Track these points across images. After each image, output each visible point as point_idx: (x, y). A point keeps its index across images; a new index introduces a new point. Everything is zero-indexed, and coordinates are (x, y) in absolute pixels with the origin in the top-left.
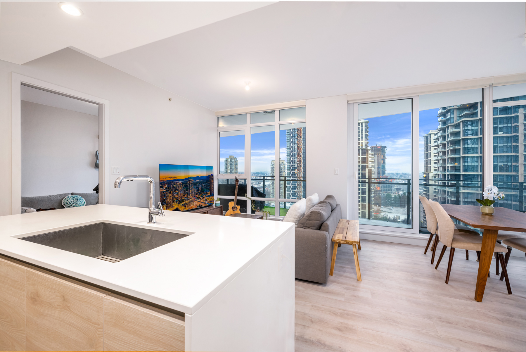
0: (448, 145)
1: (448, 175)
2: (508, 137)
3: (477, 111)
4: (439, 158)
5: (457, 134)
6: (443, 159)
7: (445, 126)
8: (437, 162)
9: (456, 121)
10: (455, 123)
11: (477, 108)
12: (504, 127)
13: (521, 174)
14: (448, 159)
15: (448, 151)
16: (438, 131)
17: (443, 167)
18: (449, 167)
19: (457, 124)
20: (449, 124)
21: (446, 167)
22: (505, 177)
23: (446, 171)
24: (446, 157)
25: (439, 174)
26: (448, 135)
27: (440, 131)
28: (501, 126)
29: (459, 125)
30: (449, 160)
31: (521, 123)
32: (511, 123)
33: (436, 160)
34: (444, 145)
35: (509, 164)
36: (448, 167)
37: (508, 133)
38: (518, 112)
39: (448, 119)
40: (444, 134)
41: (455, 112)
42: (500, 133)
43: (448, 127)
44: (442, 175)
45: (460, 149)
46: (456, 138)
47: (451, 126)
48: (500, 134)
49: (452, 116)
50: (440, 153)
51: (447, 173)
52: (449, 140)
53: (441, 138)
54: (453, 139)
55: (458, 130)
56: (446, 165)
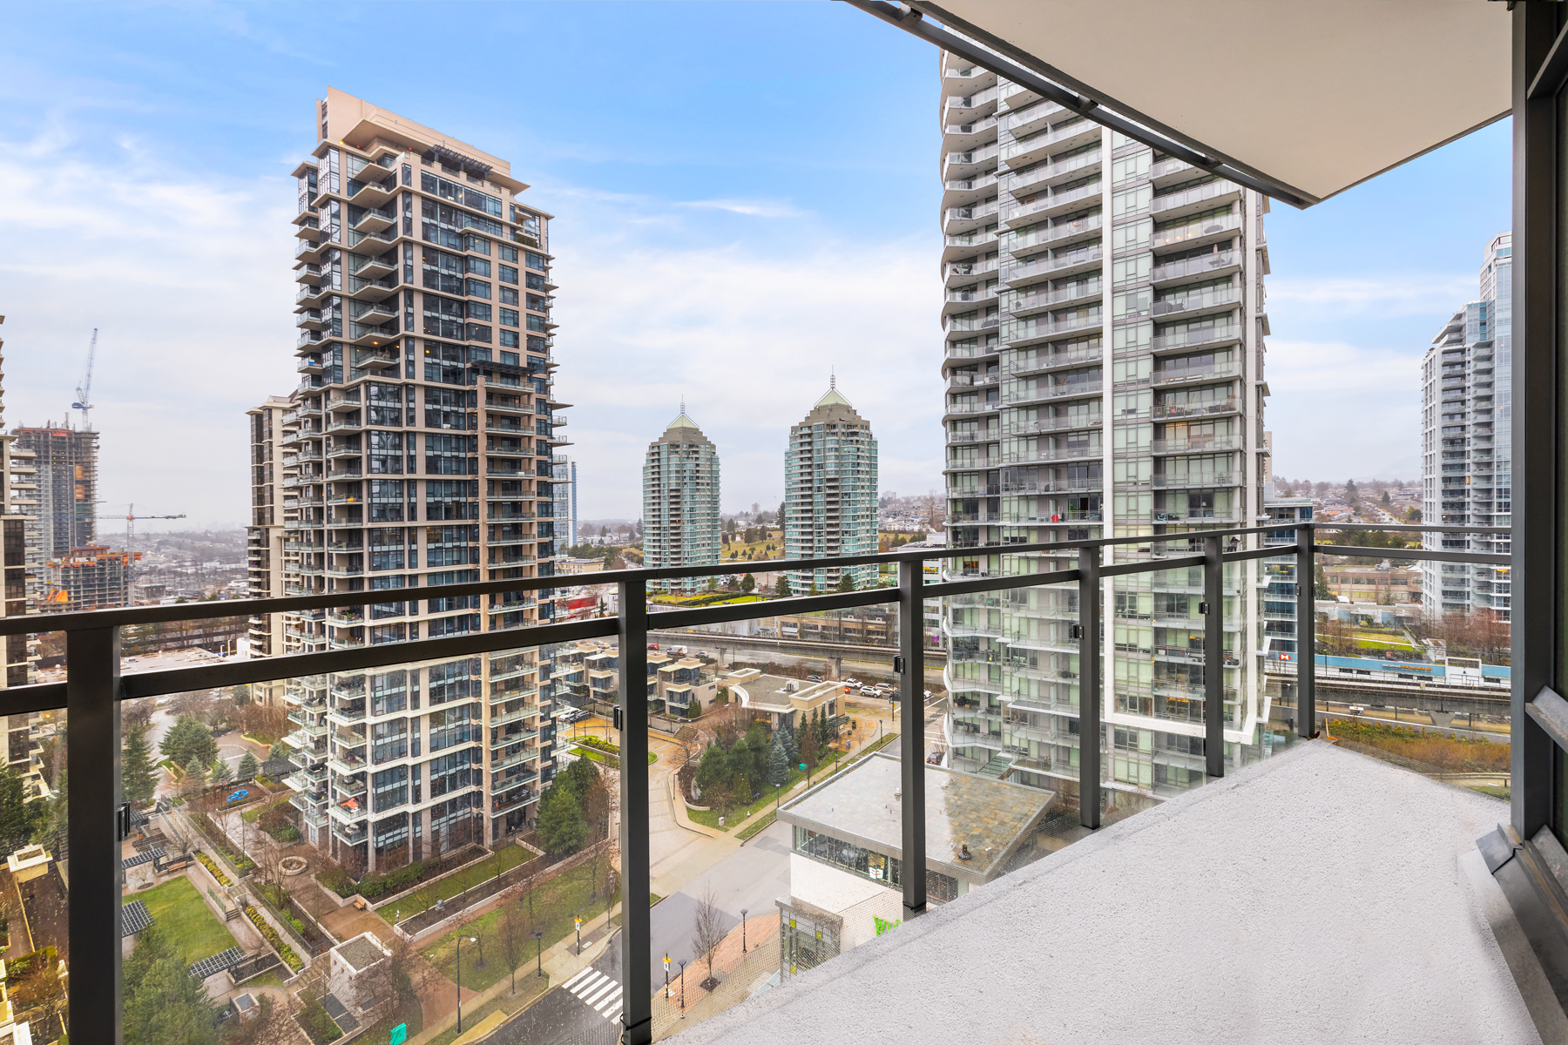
0: (328, 445)
1: (330, 532)
2: (457, 436)
3: (397, 361)
4: (301, 482)
5: (352, 415)
6: (314, 486)
7: (319, 389)
8: (296, 493)
9: (350, 379)
10: (346, 384)
11: (398, 356)
12: (452, 411)
13: (484, 523)
14: (329, 484)
15: (328, 461)
16: (299, 402)
17: (314, 508)
18: (333, 508)
19: (352, 386)
20: (332, 385)
21: (322, 508)
22: (455, 530)
23: (325, 521)
24: (323, 480)
25: (302, 532)
26: (328, 416)
27: (305, 400)
28: (447, 409)
29: (358, 391)
30: (333, 488)
31: (482, 409)
32: (464, 407)
33: (294, 488)
34: (317, 444)
35: (463, 500)
36: (329, 508)
37: (459, 429)
38: (475, 383)
39: (327, 367)
40: (315, 412)
41: (346, 351)
42: (445, 426)
43: (327, 392)
44: (312, 532)
45: (360, 457)
46: (349, 427)
47: (334, 388)
48: (446, 428)
49: (338, 362)
50: (307, 466)
51: (326, 527)
52: (330, 430)
53: (306, 422)
54: (342, 427)
55: (355, 404)
56: (325, 504)
